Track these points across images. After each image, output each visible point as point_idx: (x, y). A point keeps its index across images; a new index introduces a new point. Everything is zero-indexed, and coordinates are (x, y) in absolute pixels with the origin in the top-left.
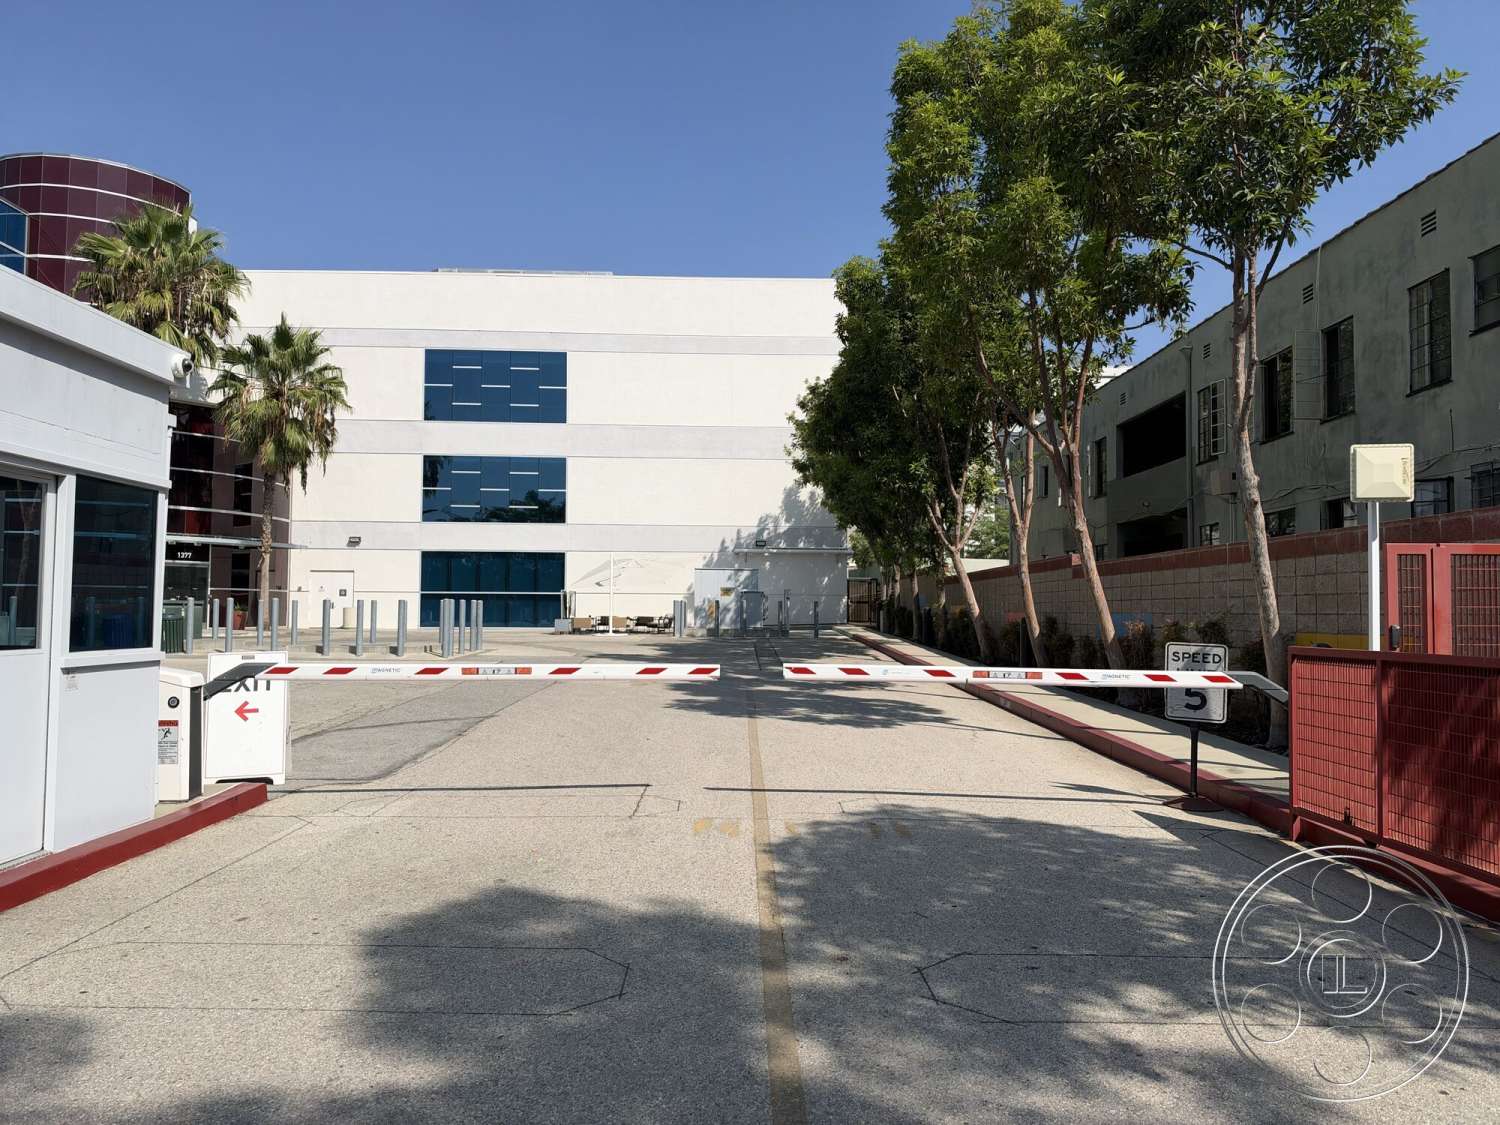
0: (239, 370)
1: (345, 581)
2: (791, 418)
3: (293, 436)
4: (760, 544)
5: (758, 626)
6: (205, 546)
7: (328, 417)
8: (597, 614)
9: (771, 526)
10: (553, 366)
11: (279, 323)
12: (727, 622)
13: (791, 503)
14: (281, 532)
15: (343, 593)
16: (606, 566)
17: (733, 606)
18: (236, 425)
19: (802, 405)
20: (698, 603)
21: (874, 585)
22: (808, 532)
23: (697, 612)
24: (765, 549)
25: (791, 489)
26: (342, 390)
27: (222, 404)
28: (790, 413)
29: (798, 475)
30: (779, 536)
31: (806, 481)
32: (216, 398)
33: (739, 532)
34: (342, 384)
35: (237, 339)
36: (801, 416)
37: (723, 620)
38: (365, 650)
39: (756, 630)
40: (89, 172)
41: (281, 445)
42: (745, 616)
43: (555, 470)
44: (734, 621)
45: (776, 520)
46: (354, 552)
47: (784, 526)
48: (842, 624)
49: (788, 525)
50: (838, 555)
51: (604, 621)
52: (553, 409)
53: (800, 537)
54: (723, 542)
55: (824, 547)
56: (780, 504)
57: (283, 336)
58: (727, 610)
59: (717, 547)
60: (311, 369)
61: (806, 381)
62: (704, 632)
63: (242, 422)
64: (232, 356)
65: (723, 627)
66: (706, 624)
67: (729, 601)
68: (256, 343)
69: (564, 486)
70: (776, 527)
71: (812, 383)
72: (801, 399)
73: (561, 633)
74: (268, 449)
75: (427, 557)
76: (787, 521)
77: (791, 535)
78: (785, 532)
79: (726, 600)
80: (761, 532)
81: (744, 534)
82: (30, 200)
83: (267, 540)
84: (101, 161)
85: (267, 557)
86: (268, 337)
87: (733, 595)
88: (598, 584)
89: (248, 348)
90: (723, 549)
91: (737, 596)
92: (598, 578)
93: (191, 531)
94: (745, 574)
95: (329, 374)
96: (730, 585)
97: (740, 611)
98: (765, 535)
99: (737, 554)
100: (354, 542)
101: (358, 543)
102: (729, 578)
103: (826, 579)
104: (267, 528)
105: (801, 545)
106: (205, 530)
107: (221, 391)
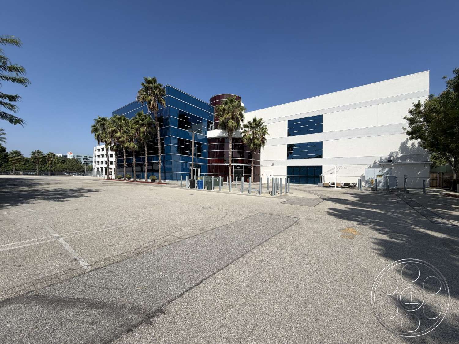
0: (247, 129)
1: (271, 173)
2: (405, 118)
3: (256, 141)
4: (389, 161)
5: (394, 188)
6: (242, 166)
7: (264, 136)
8: (331, 182)
9: (394, 155)
10: (319, 119)
11: (254, 117)
12: (380, 187)
13: (403, 147)
14: (259, 163)
15: (271, 176)
16: (334, 168)
17: (383, 181)
18: (245, 140)
19: (411, 112)
20: (367, 179)
21: (441, 174)
22: (411, 157)
23: (367, 182)
24: (392, 163)
25: (404, 143)
26: (266, 130)
27: (243, 136)
28: (404, 116)
29: (409, 136)
30: (398, 159)
31: (412, 139)
32: (243, 135)
33: (381, 158)
34: (267, 129)
35: (245, 122)
36: (409, 116)
37: (379, 185)
38: (251, 192)
39: (393, 189)
40: (223, 97)
41: (254, 144)
42: (388, 184)
43: (319, 145)
44: (383, 186)
45: (397, 153)
46: (273, 167)
47: (400, 155)
48: (428, 187)
49: (402, 154)
50: (424, 164)
51: (334, 184)
52: (319, 129)
53: (408, 158)
54: (375, 161)
55: (418, 161)
56: (399, 148)
57: (255, 120)
58: (380, 182)
59: (373, 162)
60: (261, 127)
61: (413, 103)
62: (371, 189)
63: (246, 139)
64: (245, 126)
65: (378, 188)
66: (370, 186)
67: (381, 179)
68: (249, 123)
69: (322, 148)
70: (397, 156)
71: (416, 103)
72: (410, 110)
73: (320, 187)
74: (252, 144)
75: (288, 167)
76: (401, 153)
77: (403, 158)
78: (400, 157)
79: (379, 179)
80: (390, 157)
81: (383, 158)
82: (214, 104)
83: (253, 164)
84: (225, 94)
85: (253, 168)
86: (252, 121)
87: (382, 177)
88: (331, 173)
89: (248, 124)
90: (375, 163)
91: (384, 177)
92: (331, 172)
93: (240, 163)
94: (386, 170)
95: (265, 127)
96: (380, 173)
97: (386, 183)
98: (392, 158)
99: (380, 164)
100: (273, 165)
101: (274, 165)
102: (380, 171)
103: (420, 172)
104: (253, 162)
105: (408, 161)
106: (242, 163)
107: (243, 134)
